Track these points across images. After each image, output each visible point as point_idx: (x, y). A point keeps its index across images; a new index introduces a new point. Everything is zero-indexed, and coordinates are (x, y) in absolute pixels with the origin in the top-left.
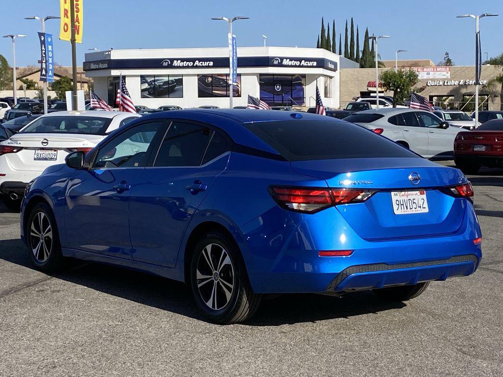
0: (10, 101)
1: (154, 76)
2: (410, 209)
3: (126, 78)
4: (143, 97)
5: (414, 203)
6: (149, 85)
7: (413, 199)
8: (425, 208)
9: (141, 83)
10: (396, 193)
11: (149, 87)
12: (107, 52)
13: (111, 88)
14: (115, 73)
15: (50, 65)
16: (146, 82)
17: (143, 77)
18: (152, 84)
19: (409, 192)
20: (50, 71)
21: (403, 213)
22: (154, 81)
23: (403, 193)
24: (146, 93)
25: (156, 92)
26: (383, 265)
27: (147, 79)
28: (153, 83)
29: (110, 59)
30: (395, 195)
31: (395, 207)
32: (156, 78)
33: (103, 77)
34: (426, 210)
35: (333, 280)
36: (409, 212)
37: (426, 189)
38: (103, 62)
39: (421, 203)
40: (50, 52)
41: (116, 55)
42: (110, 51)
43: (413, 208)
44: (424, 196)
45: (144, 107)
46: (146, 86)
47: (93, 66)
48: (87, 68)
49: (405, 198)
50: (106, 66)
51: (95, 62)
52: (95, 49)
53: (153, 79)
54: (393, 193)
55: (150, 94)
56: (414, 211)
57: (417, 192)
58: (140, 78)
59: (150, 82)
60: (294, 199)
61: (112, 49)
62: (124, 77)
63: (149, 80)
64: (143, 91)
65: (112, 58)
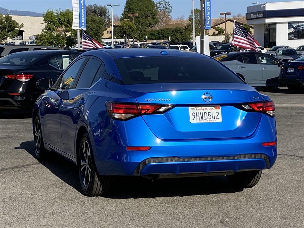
0: (190, 44)
1: (299, 22)
3: (277, 25)
4: (290, 39)
5: (209, 115)
6: (294, 29)
7: (208, 113)
8: (219, 119)
9: (288, 28)
10: (193, 108)
11: (294, 31)
12: (262, 5)
13: (266, 32)
14: (268, 21)
15: (208, 17)
16: (292, 27)
17: (289, 23)
18: (296, 28)
20: (208, 21)
21: (198, 122)
22: (299, 26)
23: (200, 108)
24: (292, 36)
25: (300, 34)
26: (176, 158)
27: (293, 24)
28: (298, 28)
29: (265, 11)
30: (192, 109)
31: (191, 117)
32: (300, 24)
33: (260, 24)
34: (220, 120)
35: (137, 167)
36: (204, 121)
37: (221, 105)
38: (259, 12)
39: (215, 115)
40: (208, 7)
41: (269, 7)
42: (265, 4)
43: (208, 119)
44: (219, 111)
45: (288, 46)
46: (292, 30)
47: (253, 16)
48: (249, 18)
50: (262, 15)
51: (255, 13)
52: (257, 3)
53: (298, 25)
54: (190, 108)
55: (295, 36)
56: (208, 121)
57: (213, 107)
58: (287, 24)
59: (296, 27)
60: (116, 111)
61: (266, 2)
62: (275, 24)
63: (295, 25)
64: (289, 34)
65: (267, 9)
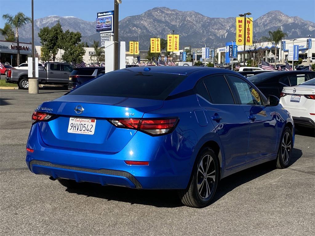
2: (80, 130)
5: (84, 127)
7: (84, 124)
19: (83, 119)
23: (78, 119)
30: (72, 120)
37: (97, 118)
49: (79, 123)
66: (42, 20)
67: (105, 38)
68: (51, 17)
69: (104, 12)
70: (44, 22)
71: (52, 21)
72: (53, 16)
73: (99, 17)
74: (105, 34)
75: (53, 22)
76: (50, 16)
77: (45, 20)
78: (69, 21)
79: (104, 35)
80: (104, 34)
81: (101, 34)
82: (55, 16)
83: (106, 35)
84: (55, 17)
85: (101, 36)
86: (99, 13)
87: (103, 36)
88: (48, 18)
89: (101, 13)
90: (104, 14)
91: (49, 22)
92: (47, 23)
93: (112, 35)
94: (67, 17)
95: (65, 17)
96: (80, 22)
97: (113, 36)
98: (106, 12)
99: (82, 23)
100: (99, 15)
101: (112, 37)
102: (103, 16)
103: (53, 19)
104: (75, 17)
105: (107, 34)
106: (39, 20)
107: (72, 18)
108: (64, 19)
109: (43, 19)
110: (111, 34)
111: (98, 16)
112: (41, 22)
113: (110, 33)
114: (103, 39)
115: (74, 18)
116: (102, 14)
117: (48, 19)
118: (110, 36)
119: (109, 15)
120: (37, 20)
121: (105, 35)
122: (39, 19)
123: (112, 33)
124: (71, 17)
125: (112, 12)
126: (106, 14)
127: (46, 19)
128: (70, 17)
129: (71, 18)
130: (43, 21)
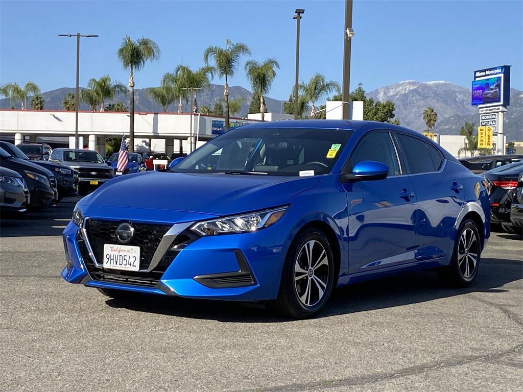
66: (387, 89)
67: (488, 117)
68: (403, 84)
69: (487, 70)
70: (391, 94)
71: (406, 90)
72: (407, 81)
73: (477, 79)
74: (488, 109)
75: (406, 92)
76: (402, 82)
77: (393, 90)
78: (436, 89)
79: (485, 112)
80: (485, 109)
81: (480, 110)
82: (411, 81)
83: (490, 110)
84: (410, 83)
85: (480, 112)
86: (478, 71)
87: (483, 112)
88: (398, 85)
89: (480, 71)
90: (488, 73)
91: (400, 93)
92: (397, 94)
93: (501, 110)
94: (432, 82)
95: (428, 83)
96: (456, 90)
97: (502, 112)
98: (490, 70)
99: (460, 93)
100: (478, 74)
101: (501, 114)
102: (486, 75)
103: (408, 87)
104: (447, 82)
105: (492, 110)
106: (383, 89)
107: (442, 84)
108: (427, 85)
109: (390, 88)
110: (499, 109)
111: (475, 77)
112: (385, 93)
113: (499, 107)
114: (484, 118)
115: (445, 84)
116: (484, 73)
117: (399, 87)
118: (498, 112)
119: (496, 74)
120: (379, 90)
121: (488, 111)
122: (383, 87)
123: (501, 107)
124: (440, 81)
125: (502, 69)
126: (492, 72)
127: (396, 88)
128: (437, 82)
129: (439, 84)
130: (389, 92)
